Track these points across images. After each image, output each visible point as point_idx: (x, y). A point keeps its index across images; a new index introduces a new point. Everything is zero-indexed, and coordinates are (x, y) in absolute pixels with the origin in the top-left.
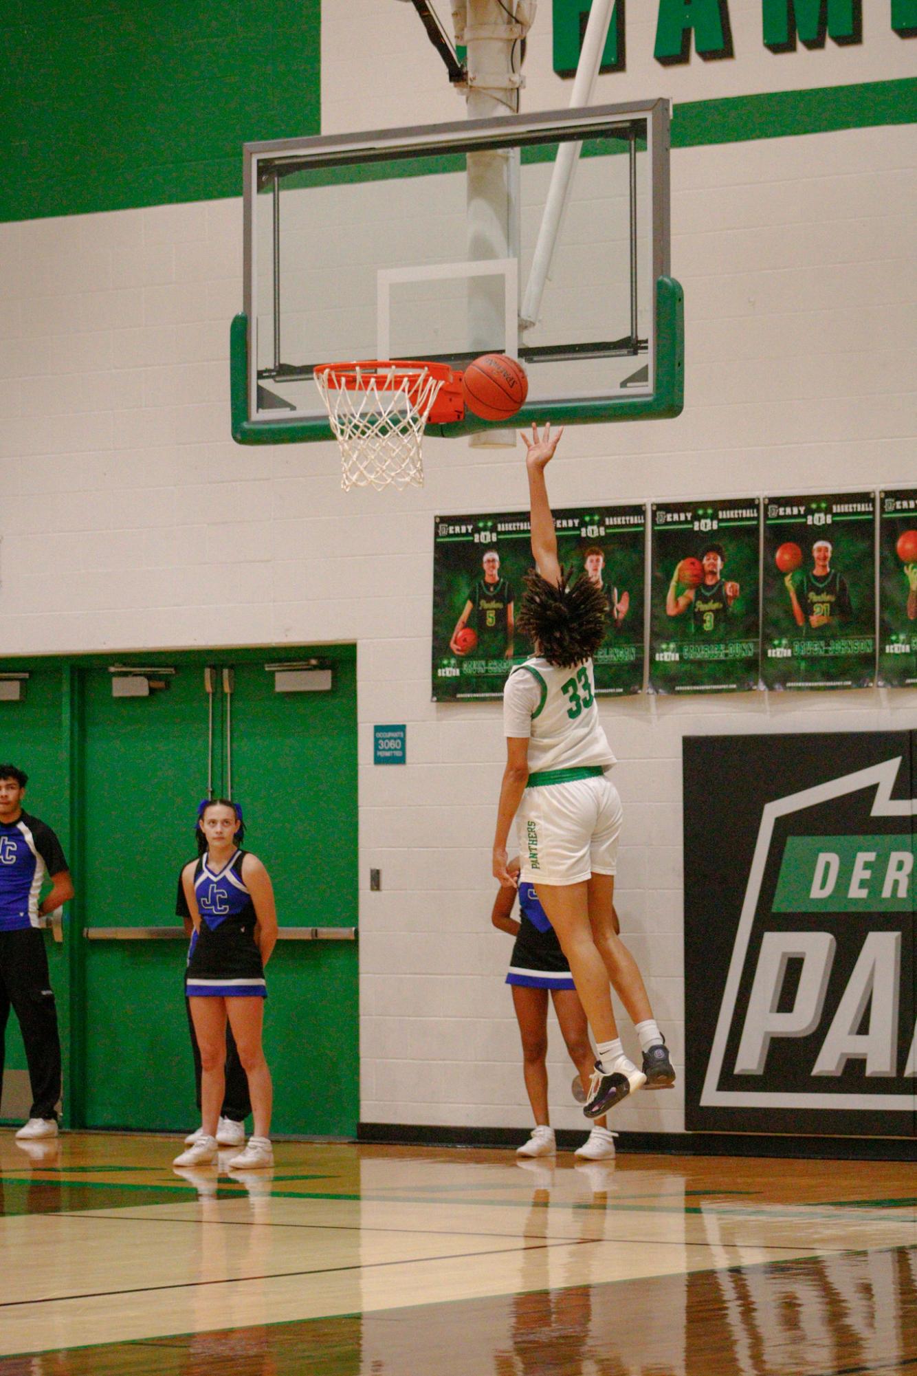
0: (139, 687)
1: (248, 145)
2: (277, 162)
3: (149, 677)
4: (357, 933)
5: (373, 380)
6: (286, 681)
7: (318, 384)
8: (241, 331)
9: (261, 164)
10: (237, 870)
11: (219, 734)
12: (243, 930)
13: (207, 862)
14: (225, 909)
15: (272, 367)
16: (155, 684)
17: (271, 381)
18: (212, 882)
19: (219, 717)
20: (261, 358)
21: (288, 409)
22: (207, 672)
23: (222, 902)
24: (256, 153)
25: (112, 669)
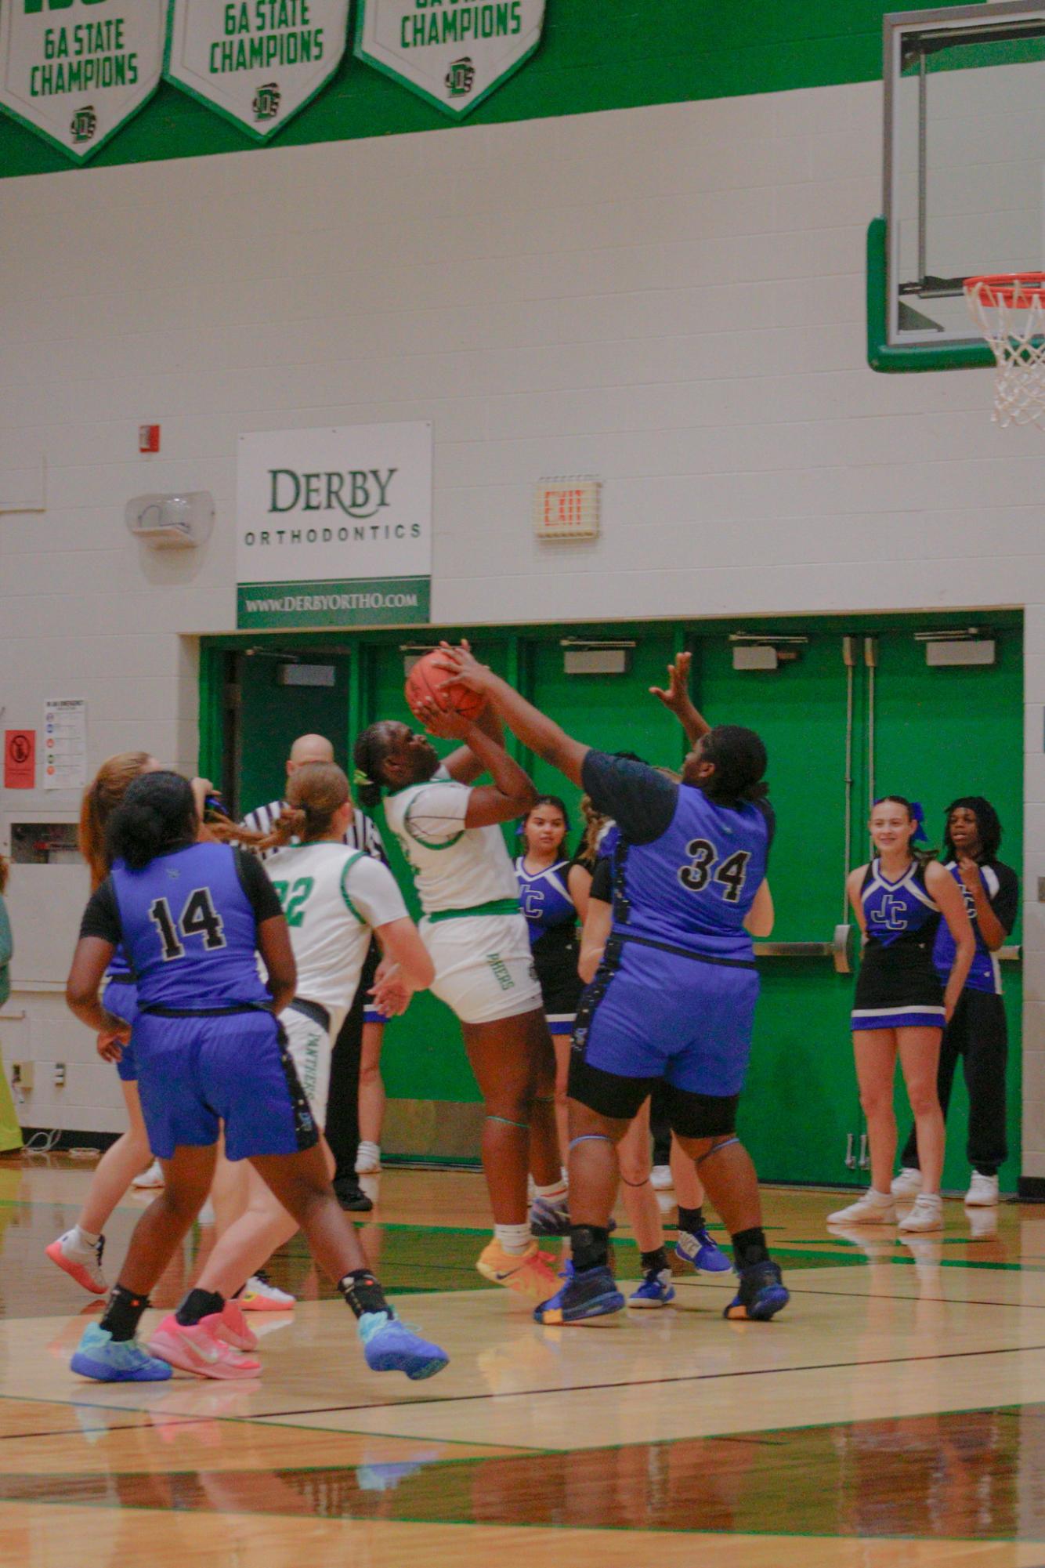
0: (764, 658)
1: (890, 16)
2: (924, 37)
3: (778, 647)
4: (1021, 952)
5: (1036, 297)
6: (940, 653)
7: (970, 299)
8: (879, 236)
9: (905, 39)
10: (919, 879)
11: (860, 714)
12: (922, 946)
13: (879, 869)
14: (902, 924)
15: (915, 280)
16: (784, 656)
17: (914, 297)
18: (886, 892)
19: (860, 694)
20: (903, 269)
21: (934, 330)
22: (847, 641)
23: (899, 915)
24: (897, 28)
25: (733, 637)
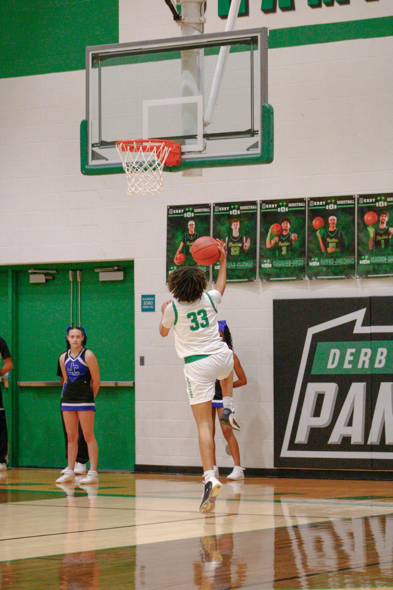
0: (40, 279)
1: (88, 47)
2: (100, 55)
3: (46, 275)
4: (134, 383)
5: (141, 148)
6: (104, 276)
7: (117, 149)
8: (85, 126)
9: (93, 55)
10: (83, 357)
11: (75, 299)
12: (85, 382)
13: (70, 353)
14: (78, 373)
15: (98, 142)
16: (48, 278)
17: (98, 148)
18: (72, 362)
19: (75, 291)
20: (93, 138)
21: (105, 160)
22: (70, 272)
23: (77, 370)
24: (91, 51)
25: (30, 271)
